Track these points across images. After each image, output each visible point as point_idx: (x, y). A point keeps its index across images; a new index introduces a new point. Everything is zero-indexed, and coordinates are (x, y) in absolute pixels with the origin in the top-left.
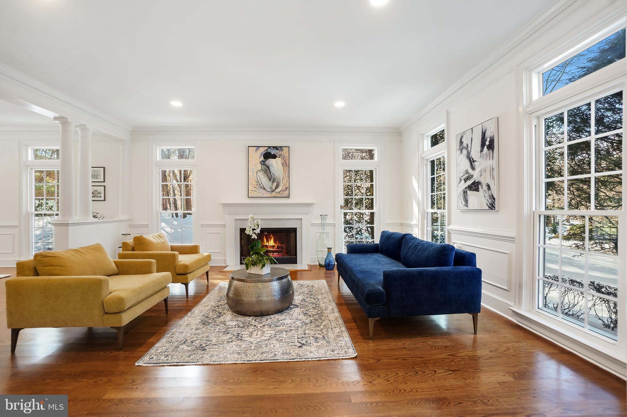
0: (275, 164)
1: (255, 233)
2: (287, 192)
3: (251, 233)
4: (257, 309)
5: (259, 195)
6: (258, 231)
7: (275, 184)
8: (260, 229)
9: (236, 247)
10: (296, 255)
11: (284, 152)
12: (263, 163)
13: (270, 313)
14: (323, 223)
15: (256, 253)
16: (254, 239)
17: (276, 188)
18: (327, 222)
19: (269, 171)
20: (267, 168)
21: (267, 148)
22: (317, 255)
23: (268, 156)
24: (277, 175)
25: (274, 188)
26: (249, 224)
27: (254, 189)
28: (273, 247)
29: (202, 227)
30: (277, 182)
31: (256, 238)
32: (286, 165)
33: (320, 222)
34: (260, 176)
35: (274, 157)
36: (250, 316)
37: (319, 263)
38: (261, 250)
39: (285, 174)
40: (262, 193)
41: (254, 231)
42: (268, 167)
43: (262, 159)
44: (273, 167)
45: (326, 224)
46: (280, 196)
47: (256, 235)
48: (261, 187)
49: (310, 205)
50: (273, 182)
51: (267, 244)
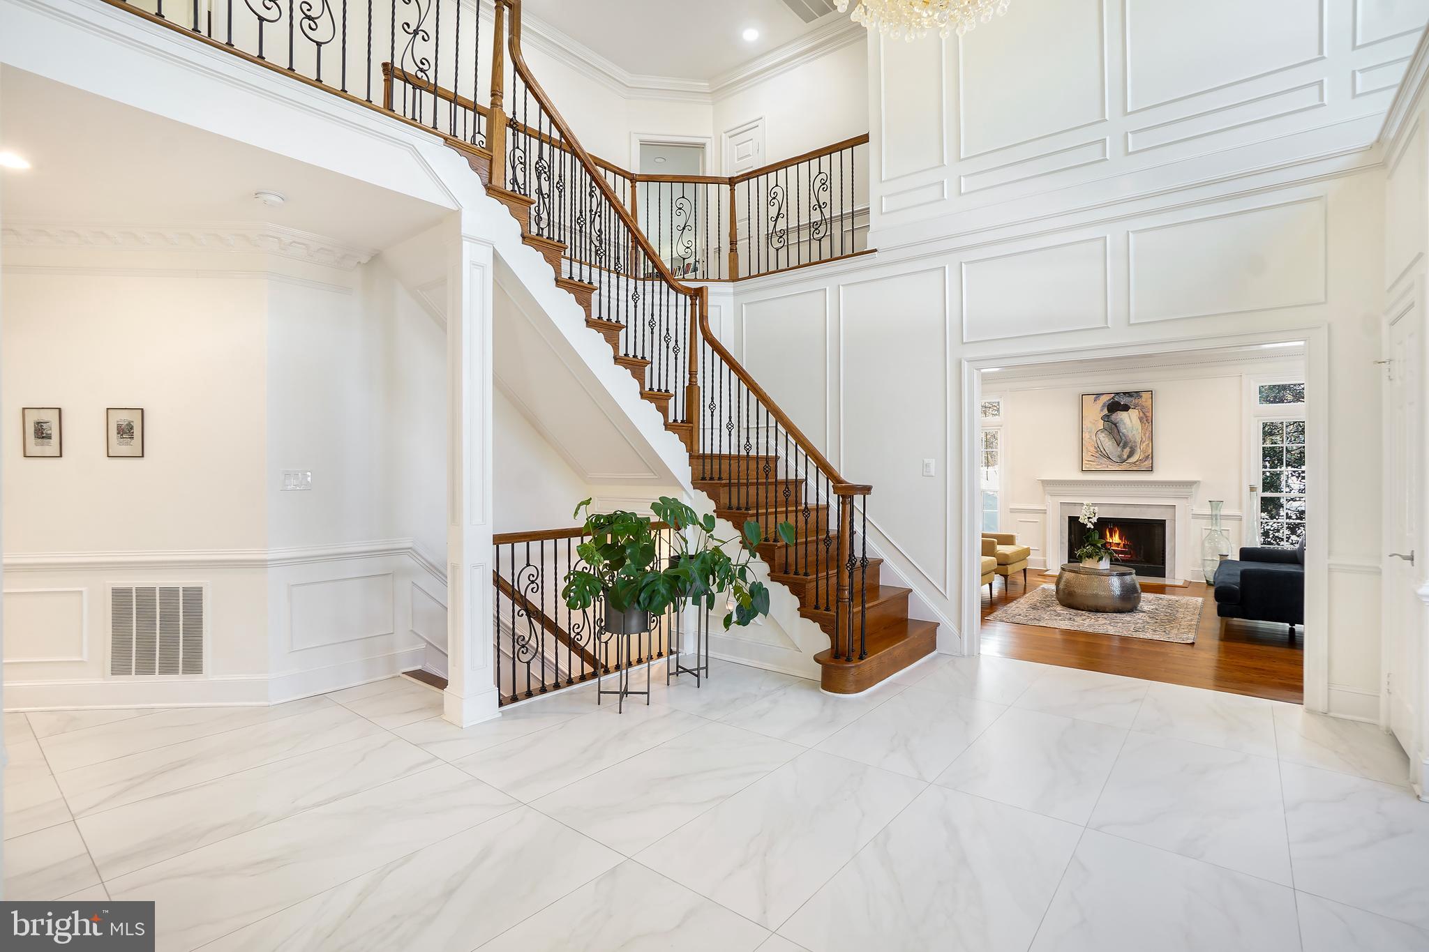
0: (1129, 421)
1: (1090, 522)
2: (1148, 463)
3: (1086, 522)
4: (1091, 603)
5: (1099, 468)
6: (1094, 520)
7: (1127, 450)
8: (1097, 517)
9: (1062, 543)
10: (1163, 563)
11: (1143, 399)
12: (1106, 418)
13: (1107, 610)
14: (1214, 513)
15: (1092, 545)
16: (1090, 528)
17: (1129, 457)
18: (1224, 512)
19: (1116, 431)
20: (1113, 426)
21: (1113, 395)
22: (1204, 566)
23: (1115, 406)
24: (1130, 437)
25: (1125, 457)
26: (1084, 512)
27: (1092, 459)
28: (1118, 544)
29: (1011, 512)
30: (1131, 448)
31: (1093, 527)
32: (1147, 420)
33: (1209, 512)
34: (1102, 439)
35: (1126, 408)
36: (1083, 610)
37: (1207, 581)
38: (1098, 542)
39: (1145, 434)
40: (1105, 464)
41: (1090, 520)
42: (1115, 425)
43: (1106, 412)
44: (1124, 424)
45: (1221, 516)
46: (1135, 469)
47: (1092, 523)
48: (1104, 456)
49: (1190, 484)
50: (1124, 447)
51: (1111, 541)
